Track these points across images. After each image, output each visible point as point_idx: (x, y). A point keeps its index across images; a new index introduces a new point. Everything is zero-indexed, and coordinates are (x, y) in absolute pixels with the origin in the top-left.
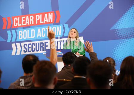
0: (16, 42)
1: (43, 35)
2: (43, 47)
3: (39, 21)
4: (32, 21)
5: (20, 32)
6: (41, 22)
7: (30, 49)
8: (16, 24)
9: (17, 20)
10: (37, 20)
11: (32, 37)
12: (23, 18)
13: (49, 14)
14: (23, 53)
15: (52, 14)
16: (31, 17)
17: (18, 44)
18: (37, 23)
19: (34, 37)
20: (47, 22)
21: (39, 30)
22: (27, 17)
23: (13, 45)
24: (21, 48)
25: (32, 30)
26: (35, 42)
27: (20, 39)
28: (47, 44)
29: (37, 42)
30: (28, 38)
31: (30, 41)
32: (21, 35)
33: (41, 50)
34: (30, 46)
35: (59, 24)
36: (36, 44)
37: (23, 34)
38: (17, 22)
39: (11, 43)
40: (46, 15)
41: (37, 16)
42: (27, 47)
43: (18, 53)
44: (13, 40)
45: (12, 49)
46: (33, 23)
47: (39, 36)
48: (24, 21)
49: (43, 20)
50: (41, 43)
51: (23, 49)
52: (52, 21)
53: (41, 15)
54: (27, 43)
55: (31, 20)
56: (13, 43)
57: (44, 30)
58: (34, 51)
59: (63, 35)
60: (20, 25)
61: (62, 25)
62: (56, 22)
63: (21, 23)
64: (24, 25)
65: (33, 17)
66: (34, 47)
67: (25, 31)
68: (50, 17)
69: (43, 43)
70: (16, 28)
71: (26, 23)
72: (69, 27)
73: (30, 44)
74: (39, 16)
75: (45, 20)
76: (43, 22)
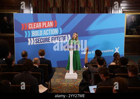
1: (47, 34)
2: (47, 40)
3: (44, 26)
5: (33, 32)
6: (46, 27)
7: (39, 42)
8: (30, 28)
10: (43, 25)
11: (40, 35)
12: (34, 24)
13: (51, 22)
14: (35, 44)
16: (39, 23)
17: (32, 39)
20: (49, 26)
21: (45, 31)
22: (37, 24)
23: (29, 39)
24: (34, 41)
25: (40, 31)
26: (42, 38)
27: (33, 36)
28: (49, 39)
29: (44, 38)
30: (38, 35)
31: (40, 37)
33: (46, 42)
34: (39, 40)
35: (56, 27)
36: (43, 38)
37: (34, 33)
38: (31, 26)
39: (28, 38)
40: (49, 23)
41: (43, 23)
42: (37, 40)
43: (32, 44)
44: (29, 36)
45: (28, 41)
46: (41, 27)
47: (45, 34)
49: (47, 26)
50: (46, 38)
52: (52, 26)
53: (45, 23)
54: (37, 38)
55: (39, 25)
56: (29, 38)
57: (47, 31)
58: (42, 42)
59: (59, 34)
61: (58, 28)
62: (54, 27)
63: (33, 27)
65: (40, 23)
66: (42, 40)
67: (36, 31)
68: (51, 24)
69: (47, 38)
70: (30, 30)
71: (37, 27)
72: (62, 29)
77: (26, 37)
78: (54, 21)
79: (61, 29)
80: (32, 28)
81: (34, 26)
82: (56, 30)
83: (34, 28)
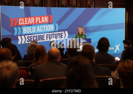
0: (21, 35)
1: (41, 30)
2: (41, 38)
3: (38, 21)
4: (33, 21)
5: (24, 28)
7: (32, 40)
8: (21, 23)
9: (22, 20)
10: (36, 20)
11: (33, 32)
12: (26, 19)
13: (45, 17)
14: (27, 42)
15: (47, 17)
16: (32, 18)
17: (23, 37)
18: (36, 22)
19: (35, 32)
20: (44, 22)
21: (38, 27)
22: (29, 19)
23: (19, 37)
25: (33, 27)
26: (35, 35)
27: (24, 33)
28: (44, 36)
29: (37, 35)
30: (31, 32)
31: (32, 34)
32: (25, 30)
33: (40, 40)
34: (32, 37)
35: (52, 23)
37: (26, 30)
38: (21, 21)
40: (43, 17)
41: (36, 18)
42: (30, 39)
43: (23, 42)
44: (19, 34)
45: (18, 40)
46: (34, 23)
47: (38, 31)
48: (27, 21)
49: (41, 21)
51: (27, 39)
52: (47, 21)
53: (39, 18)
54: (30, 36)
56: (19, 36)
57: (41, 27)
59: (55, 30)
60: (24, 24)
61: (54, 24)
62: (50, 23)
63: (24, 22)
64: (27, 23)
65: (33, 18)
66: (35, 38)
67: (28, 27)
68: (46, 19)
69: (41, 36)
70: (21, 26)
71: (29, 22)
72: (59, 25)
73: (32, 36)
74: (38, 18)
75: (42, 21)
76: (41, 22)
77: (15, 34)
78: (49, 16)
79: (57, 25)
80: (23, 24)
81: (26, 21)
82: (51, 26)
83: (26, 23)
